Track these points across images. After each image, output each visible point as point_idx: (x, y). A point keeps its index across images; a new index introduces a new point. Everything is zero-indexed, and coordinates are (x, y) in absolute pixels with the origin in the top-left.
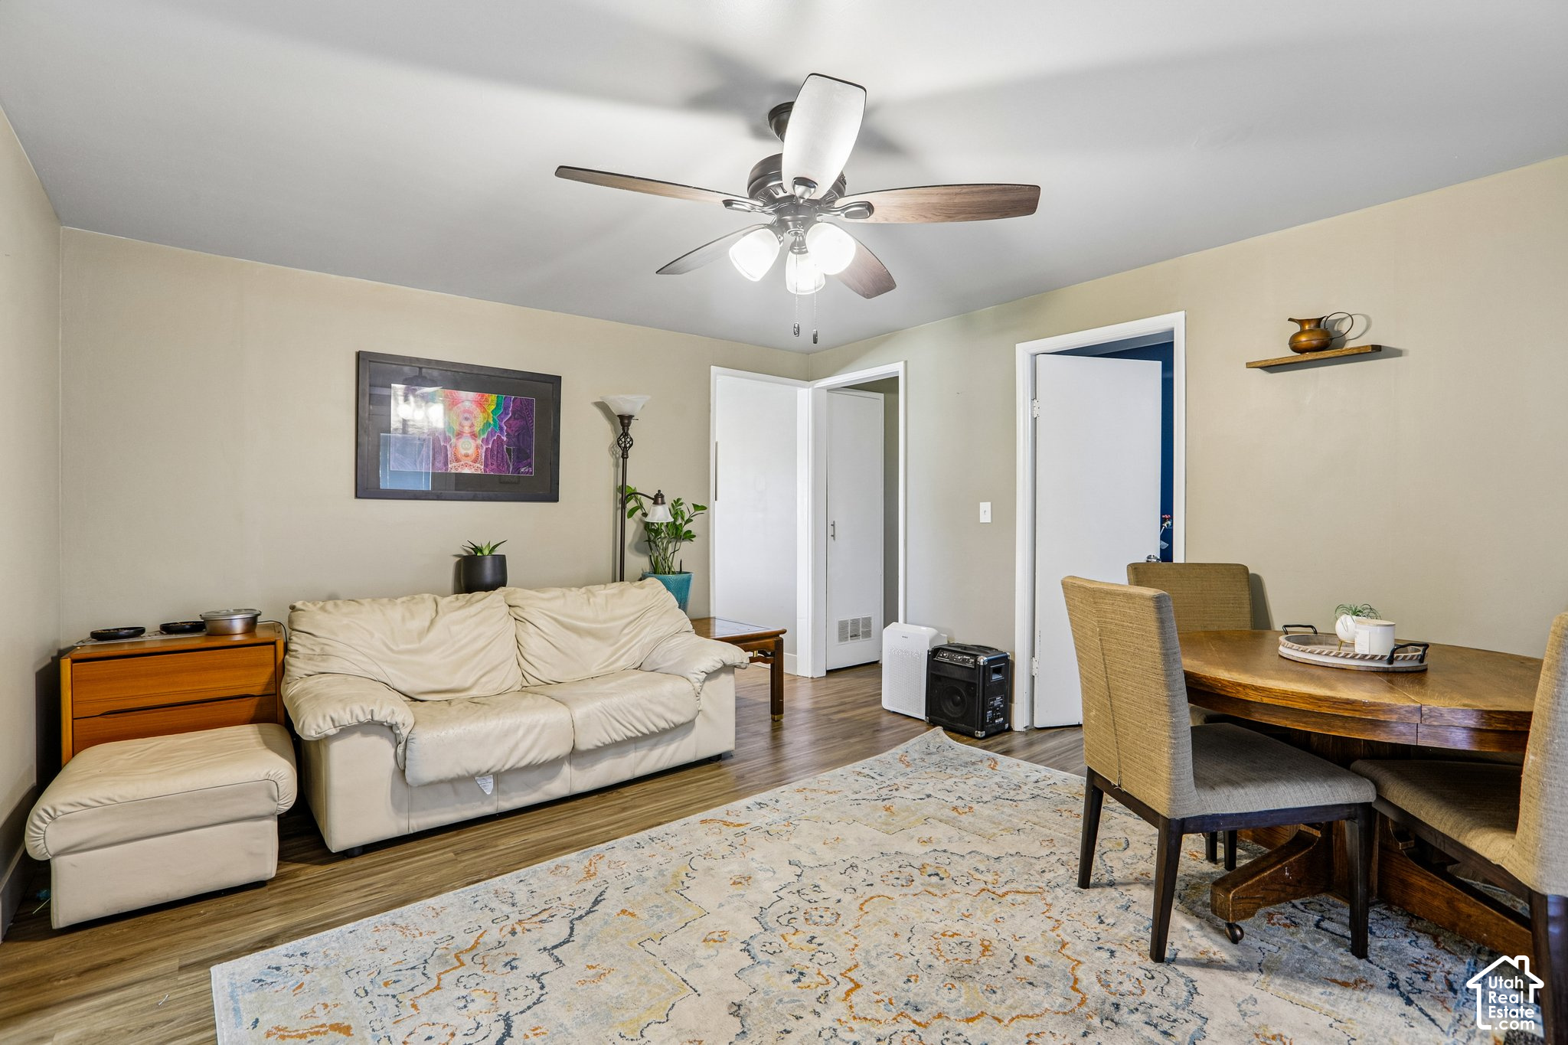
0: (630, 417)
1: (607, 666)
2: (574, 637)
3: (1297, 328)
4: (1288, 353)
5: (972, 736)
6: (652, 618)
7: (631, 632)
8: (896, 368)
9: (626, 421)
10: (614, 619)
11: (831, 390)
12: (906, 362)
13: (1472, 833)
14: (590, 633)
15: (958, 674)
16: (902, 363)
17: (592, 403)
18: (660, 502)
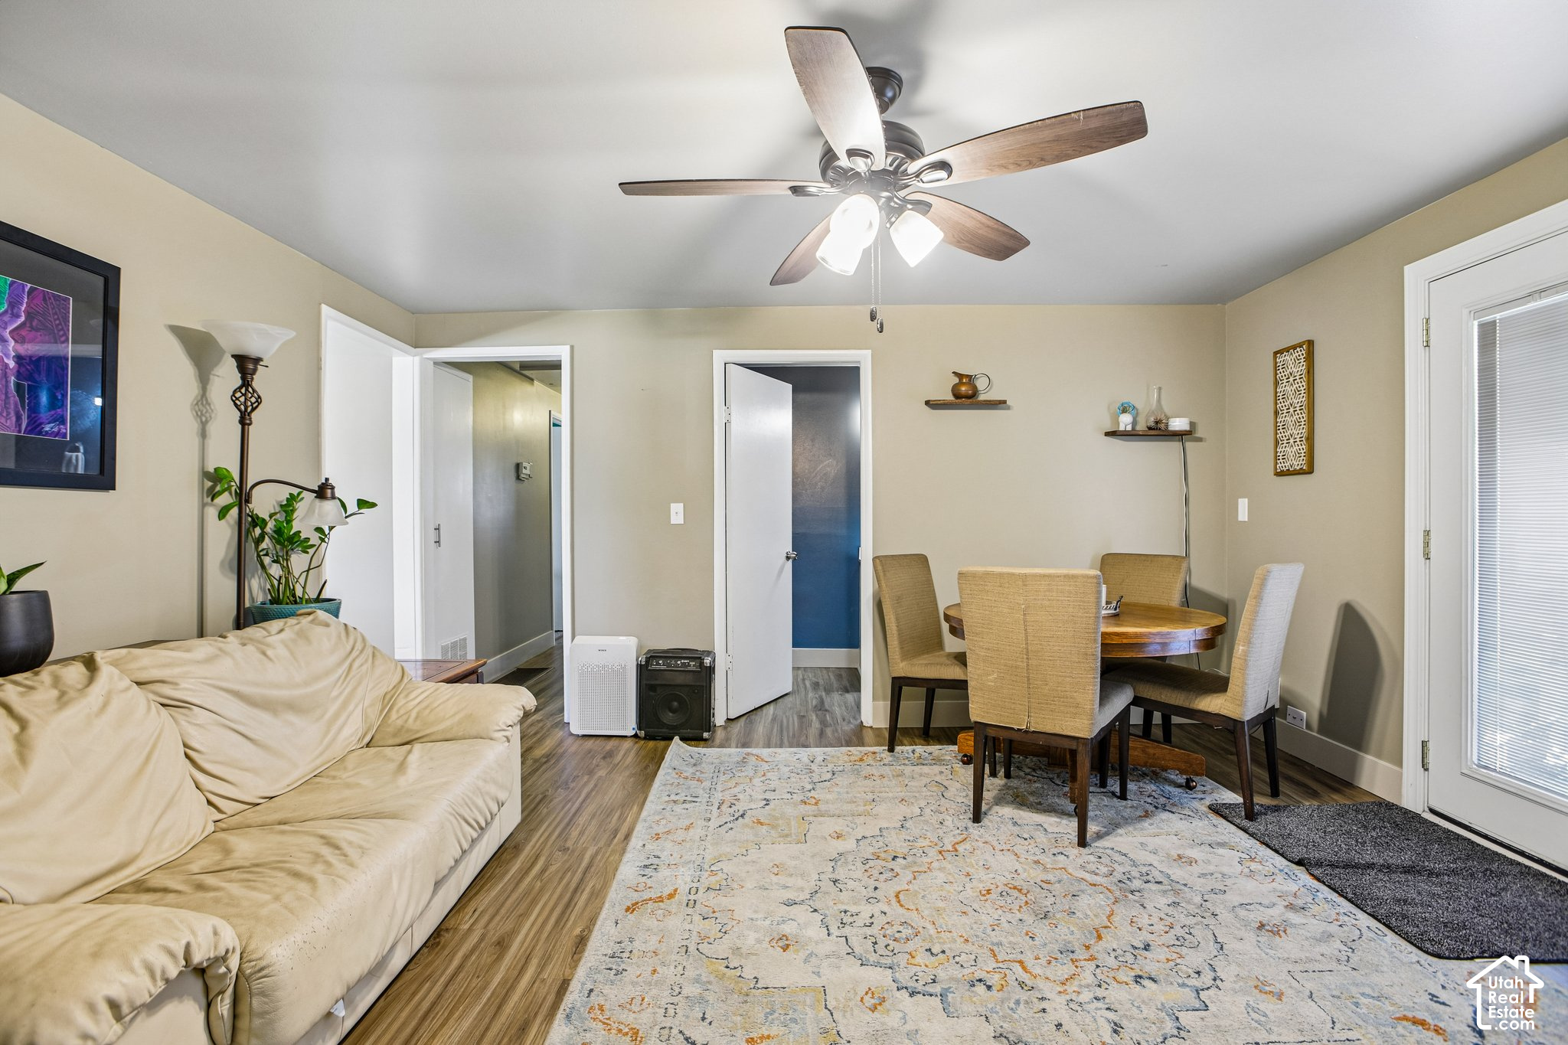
0: (257, 361)
1: (321, 754)
2: (265, 717)
3: (957, 380)
4: (950, 397)
5: (702, 739)
6: (364, 668)
7: (341, 693)
8: (560, 352)
9: (251, 366)
10: (317, 678)
11: (437, 363)
12: (572, 347)
13: (1198, 699)
14: (292, 706)
15: (680, 679)
16: (568, 348)
17: (165, 325)
18: (329, 495)
